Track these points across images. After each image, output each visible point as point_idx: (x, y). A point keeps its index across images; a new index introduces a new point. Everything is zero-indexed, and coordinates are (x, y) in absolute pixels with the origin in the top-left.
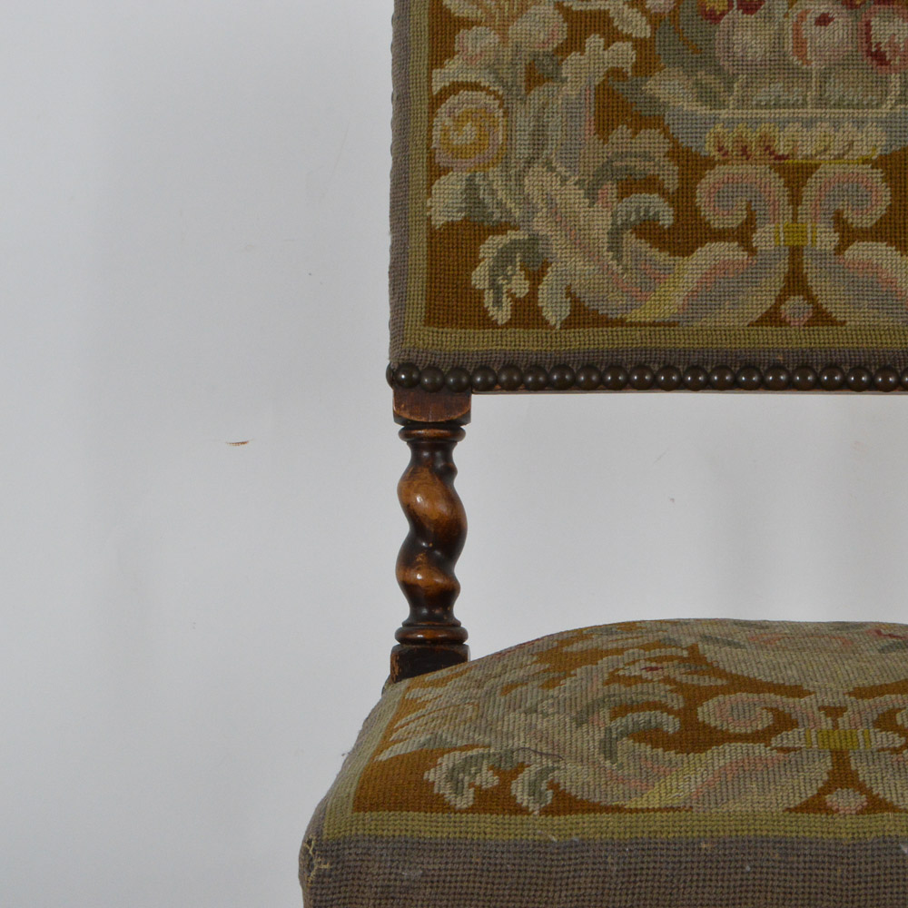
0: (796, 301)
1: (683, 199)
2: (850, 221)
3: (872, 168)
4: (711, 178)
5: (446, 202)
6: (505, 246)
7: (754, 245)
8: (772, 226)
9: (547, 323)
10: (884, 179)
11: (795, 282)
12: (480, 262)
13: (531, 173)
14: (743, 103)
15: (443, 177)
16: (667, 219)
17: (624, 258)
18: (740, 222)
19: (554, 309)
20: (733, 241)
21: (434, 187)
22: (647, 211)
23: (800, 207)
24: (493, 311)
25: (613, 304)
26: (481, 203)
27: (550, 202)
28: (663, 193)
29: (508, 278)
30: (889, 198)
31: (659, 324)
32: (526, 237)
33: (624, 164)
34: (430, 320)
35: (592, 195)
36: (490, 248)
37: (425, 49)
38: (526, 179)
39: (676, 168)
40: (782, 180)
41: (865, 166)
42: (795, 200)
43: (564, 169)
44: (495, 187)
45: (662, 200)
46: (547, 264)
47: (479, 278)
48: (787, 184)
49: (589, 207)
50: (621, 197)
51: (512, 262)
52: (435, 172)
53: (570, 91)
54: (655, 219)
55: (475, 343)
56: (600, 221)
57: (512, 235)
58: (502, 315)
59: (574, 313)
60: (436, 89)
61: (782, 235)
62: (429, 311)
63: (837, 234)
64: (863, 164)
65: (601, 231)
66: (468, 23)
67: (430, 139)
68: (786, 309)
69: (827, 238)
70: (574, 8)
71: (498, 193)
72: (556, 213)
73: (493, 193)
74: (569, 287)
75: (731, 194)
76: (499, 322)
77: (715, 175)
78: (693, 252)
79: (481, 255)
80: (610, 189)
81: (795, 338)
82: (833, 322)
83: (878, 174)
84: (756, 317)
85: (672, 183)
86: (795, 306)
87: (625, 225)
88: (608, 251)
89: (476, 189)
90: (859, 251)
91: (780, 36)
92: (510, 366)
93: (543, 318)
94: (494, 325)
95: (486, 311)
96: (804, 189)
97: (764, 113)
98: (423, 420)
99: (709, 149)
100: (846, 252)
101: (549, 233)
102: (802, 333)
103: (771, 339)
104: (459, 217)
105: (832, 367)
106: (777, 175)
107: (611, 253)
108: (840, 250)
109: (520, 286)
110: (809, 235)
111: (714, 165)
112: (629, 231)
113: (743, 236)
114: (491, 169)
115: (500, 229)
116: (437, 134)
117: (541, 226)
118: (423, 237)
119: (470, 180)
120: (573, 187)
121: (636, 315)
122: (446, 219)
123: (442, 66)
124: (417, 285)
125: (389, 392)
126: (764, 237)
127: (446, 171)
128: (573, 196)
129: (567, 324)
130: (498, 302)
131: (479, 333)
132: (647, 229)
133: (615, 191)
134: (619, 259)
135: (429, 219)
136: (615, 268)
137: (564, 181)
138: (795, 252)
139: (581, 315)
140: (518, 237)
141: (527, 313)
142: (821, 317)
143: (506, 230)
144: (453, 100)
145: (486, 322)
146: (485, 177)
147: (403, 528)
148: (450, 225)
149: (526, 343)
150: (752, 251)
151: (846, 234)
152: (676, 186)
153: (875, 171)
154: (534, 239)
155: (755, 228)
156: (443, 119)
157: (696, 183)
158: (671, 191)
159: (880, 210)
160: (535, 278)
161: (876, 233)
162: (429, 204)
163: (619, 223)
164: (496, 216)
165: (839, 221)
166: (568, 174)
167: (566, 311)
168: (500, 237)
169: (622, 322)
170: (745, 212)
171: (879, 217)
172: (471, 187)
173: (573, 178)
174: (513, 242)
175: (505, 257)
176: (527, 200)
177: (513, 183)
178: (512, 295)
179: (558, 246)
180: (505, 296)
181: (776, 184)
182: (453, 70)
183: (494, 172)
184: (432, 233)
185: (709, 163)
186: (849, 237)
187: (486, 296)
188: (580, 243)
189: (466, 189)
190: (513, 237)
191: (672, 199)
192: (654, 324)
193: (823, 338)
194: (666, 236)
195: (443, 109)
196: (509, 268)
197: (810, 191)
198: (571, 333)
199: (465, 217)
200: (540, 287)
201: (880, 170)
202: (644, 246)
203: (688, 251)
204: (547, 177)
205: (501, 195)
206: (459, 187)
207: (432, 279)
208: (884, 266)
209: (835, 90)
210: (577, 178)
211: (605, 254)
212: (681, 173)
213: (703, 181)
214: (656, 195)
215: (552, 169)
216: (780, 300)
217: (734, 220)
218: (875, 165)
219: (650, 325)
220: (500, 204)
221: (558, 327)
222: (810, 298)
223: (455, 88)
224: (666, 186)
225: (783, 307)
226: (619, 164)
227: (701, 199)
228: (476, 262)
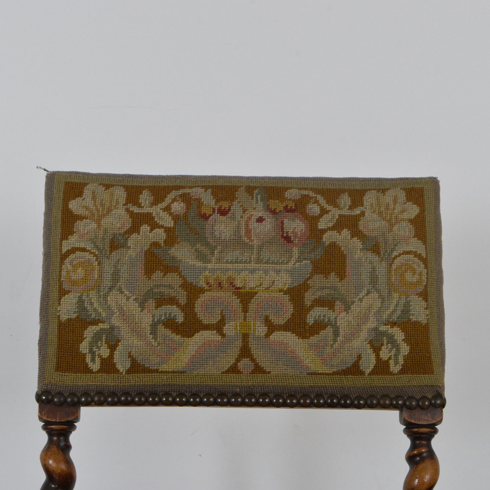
0: (245, 361)
1: (188, 309)
2: (273, 321)
3: (284, 294)
4: (203, 298)
5: (67, 309)
6: (97, 331)
7: (224, 332)
8: (234, 323)
9: (118, 371)
10: (290, 300)
11: (245, 352)
12: (84, 339)
13: (111, 294)
14: (219, 260)
15: (66, 296)
16: (180, 319)
17: (158, 338)
18: (217, 320)
19: (122, 364)
20: (214, 330)
21: (62, 300)
22: (170, 314)
23: (247, 314)
24: (90, 365)
25: (153, 361)
26: (85, 309)
27: (121, 309)
28: (178, 305)
29: (99, 348)
30: (292, 310)
31: (176, 372)
32: (108, 327)
33: (159, 290)
34: (58, 368)
35: (142, 306)
36: (90, 332)
37: (59, 230)
38: (108, 297)
39: (185, 293)
40: (239, 300)
41: (280, 293)
42: (245, 310)
43: (128, 292)
44: (93, 301)
45: (178, 309)
46: (119, 341)
47: (84, 347)
48: (241, 302)
49: (141, 312)
50: (157, 307)
51: (101, 340)
52: (63, 293)
53: (132, 253)
54: (174, 319)
55: (80, 381)
56: (146, 319)
57: (101, 326)
58: (95, 366)
59: (132, 366)
60: (64, 250)
61: (238, 327)
62: (58, 364)
63: (266, 328)
64: (279, 292)
65: (146, 325)
66: (81, 218)
67: (60, 276)
68: (241, 365)
69: (261, 330)
70: (135, 211)
71: (94, 304)
72: (124, 315)
73: (92, 304)
74: (130, 353)
75: (213, 306)
76: (94, 370)
77: (205, 296)
78: (193, 335)
79: (85, 336)
80: (151, 303)
81: (245, 380)
82: (264, 372)
83: (287, 297)
84: (226, 369)
85: (183, 301)
86: (245, 364)
87: (159, 321)
88: (150, 335)
89: (83, 302)
90: (277, 336)
91: (238, 227)
92: (100, 393)
93: (116, 369)
94: (91, 372)
95: (87, 365)
96: (250, 304)
97: (230, 266)
98: (54, 420)
99: (202, 284)
100: (271, 336)
101: (120, 325)
102: (249, 377)
103: (233, 380)
104: (74, 316)
105: (264, 395)
106: (236, 297)
107: (151, 336)
108: (267, 335)
109: (105, 352)
110: (252, 328)
111: (205, 291)
112: (161, 325)
113: (219, 327)
114: (91, 292)
115: (95, 322)
116: (64, 273)
117: (116, 321)
118: (56, 326)
119: (80, 297)
120: (133, 302)
121: (164, 367)
122: (67, 317)
123: (67, 239)
124: (52, 350)
125: (37, 405)
126: (230, 329)
127: (68, 292)
128: (133, 307)
129: (129, 372)
130: (93, 360)
131: (84, 376)
132: (170, 324)
133: (154, 304)
134: (156, 339)
135: (59, 316)
136: (153, 343)
137: (128, 298)
138: (245, 337)
139: (136, 367)
140: (104, 327)
141: (108, 366)
142: (258, 369)
143: (98, 323)
144: (72, 256)
145: (87, 370)
146: (88, 296)
147: (42, 477)
148: (69, 320)
149: (108, 381)
150: (223, 335)
151: (271, 328)
152: (185, 302)
153: (285, 296)
154: (112, 328)
155: (225, 324)
156: (67, 266)
157: (195, 301)
158: (182, 304)
159: (288, 315)
160: (113, 348)
161: (286, 327)
162: (59, 309)
163: (156, 320)
164: (93, 316)
165: (267, 321)
166: (130, 295)
167: (128, 365)
168: (95, 326)
169: (157, 371)
170: (220, 316)
171: (287, 319)
172: (81, 301)
173: (132, 297)
174: (102, 329)
175: (97, 337)
176: (109, 308)
177: (102, 299)
178: (100, 356)
179: (124, 332)
180: (97, 357)
181: (236, 302)
182: (73, 241)
183: (92, 293)
184: (60, 324)
185: (202, 291)
186: (272, 328)
187: (87, 357)
188: (136, 331)
189: (78, 302)
190: (102, 327)
191: (183, 309)
192: (173, 372)
193: (259, 380)
194: (180, 327)
195: (67, 260)
196: (99, 342)
197: (252, 306)
198: (131, 376)
199: (77, 316)
200: (115, 352)
201: (288, 296)
202: (168, 332)
203: (190, 335)
204: (120, 297)
205: (96, 305)
206: (75, 301)
207: (60, 348)
208: (290, 344)
209: (265, 255)
210: (135, 297)
211: (149, 336)
212: (188, 296)
213: (199, 299)
214: (175, 306)
215: (122, 293)
216: (238, 360)
217: (214, 320)
218: (285, 293)
219: (171, 373)
220: (95, 310)
221: (124, 373)
222: (253, 360)
223: (74, 250)
224: (180, 302)
225: (239, 364)
226: (156, 290)
227: (198, 309)
228: (82, 339)
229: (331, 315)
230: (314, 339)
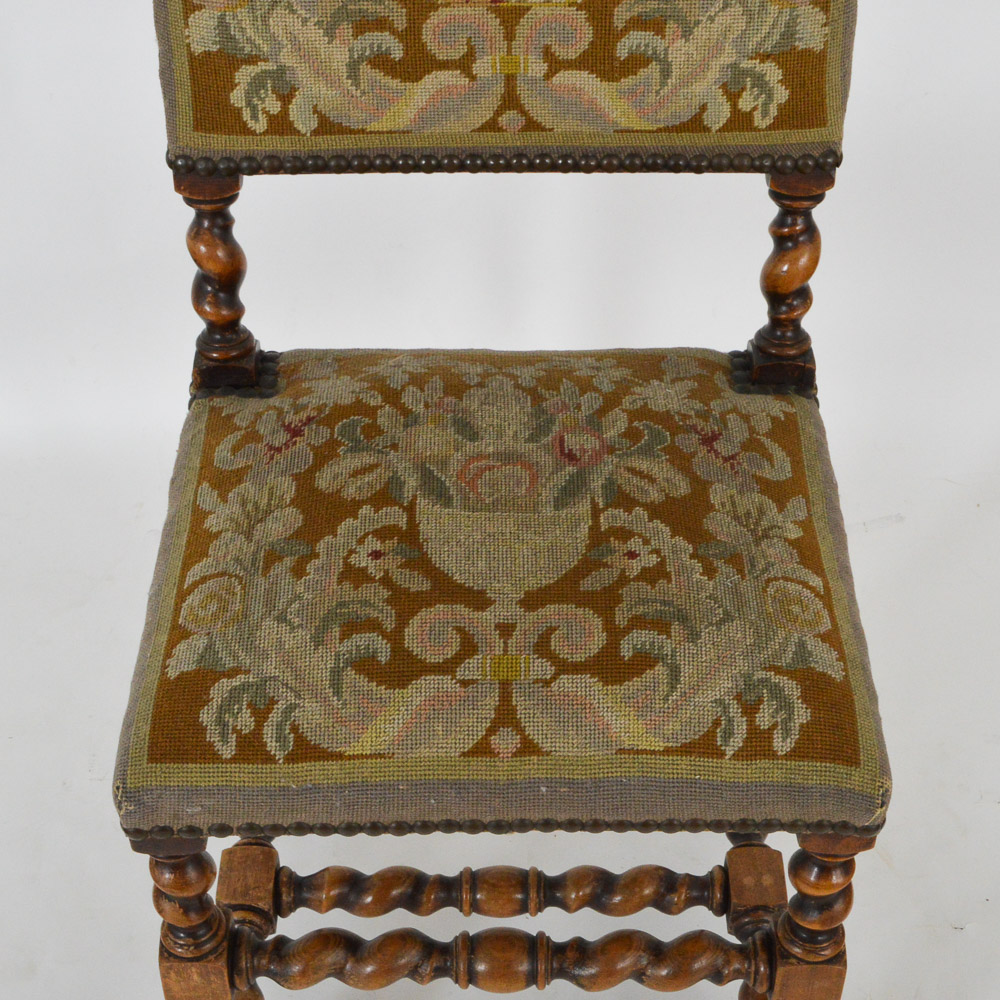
0: (511, 114)
1: (411, 35)
2: (558, 54)
3: (577, 10)
4: (435, 19)
5: (201, 33)
6: (257, 74)
7: (474, 73)
8: (490, 57)
9: (299, 132)
10: (587, 19)
11: (510, 101)
12: (236, 85)
13: (275, 15)
15: (197, 13)
16: (398, 53)
17: (362, 84)
18: (461, 54)
19: (302, 119)
20: (456, 69)
21: (190, 20)
22: (379, 47)
23: (514, 42)
24: (251, 124)
25: (355, 118)
26: (233, 38)
27: (294, 40)
28: (393, 32)
29: (263, 100)
30: (591, 36)
31: (395, 132)
32: (275, 68)
33: (357, 7)
34: (199, 125)
35: (330, 32)
36: (244, 75)
38: (271, 20)
39: (404, 10)
40: (498, 20)
41: (571, 8)
42: (510, 36)
43: (303, 12)
44: (244, 26)
45: (392, 37)
46: (294, 89)
47: (237, 97)
48: (503, 23)
49: (328, 43)
50: (355, 36)
51: (264, 87)
52: (190, 7)
54: (388, 52)
55: (238, 145)
56: (338, 55)
57: (262, 66)
58: (261, 125)
59: (321, 124)
61: (498, 64)
62: (196, 119)
63: (546, 64)
64: (569, 6)
65: (340, 64)
68: (503, 120)
69: (538, 68)
71: (247, 31)
72: (300, 49)
73: (243, 30)
74: (315, 107)
75: (453, 32)
76: (258, 132)
77: (438, 16)
78: (421, 79)
79: (237, 81)
80: (346, 29)
81: (511, 139)
82: (543, 129)
83: (582, 14)
84: (477, 126)
85: (401, 24)
86: (510, 118)
87: (361, 59)
88: (347, 79)
89: (227, 27)
90: (564, 78)
92: (271, 157)
93: (295, 129)
94: (253, 133)
95: (245, 124)
96: (518, 27)
98: (201, 198)
100: (554, 78)
101: (295, 65)
102: (517, 136)
103: (490, 140)
104: (215, 48)
106: (494, 16)
107: (350, 81)
108: (548, 76)
109: (273, 106)
110: (522, 65)
111: (438, 7)
112: (365, 63)
113: (465, 65)
114: (239, 10)
115: (252, 60)
117: (287, 58)
118: (185, 60)
119: (222, 18)
120: (313, 27)
121: (375, 126)
122: (203, 48)
124: (184, 97)
125: (170, 172)
126: (482, 67)
127: (199, 7)
128: (314, 35)
129: (315, 132)
130: (255, 117)
131: (242, 138)
132: (381, 61)
133: (351, 30)
134: (357, 85)
135: (188, 45)
136: (354, 92)
137: (305, 21)
138: (510, 79)
139: (326, 126)
140: (267, 68)
141: (280, 124)
142: (531, 125)
143: (257, 62)
145: (246, 131)
146: (234, 17)
148: (208, 54)
149: (283, 145)
150: (473, 78)
151: (553, 64)
152: (405, 25)
153: (579, 12)
154: (282, 70)
155: (475, 60)
157: (422, 23)
158: (400, 30)
159: (584, 45)
160: (286, 99)
161: (580, 63)
162: (187, 34)
163: (356, 56)
164: (248, 49)
165: (548, 54)
166: (308, 16)
167: (314, 124)
168: (252, 67)
169: (363, 131)
170: (466, 47)
171: (582, 51)
172: (222, 25)
173: (312, 19)
174: (265, 72)
175: (257, 84)
176: (274, 38)
177: (260, 23)
178: (265, 112)
179: (303, 75)
180: (260, 112)
181: (493, 23)
183: (241, 13)
184: (191, 56)
185: (433, 6)
186: (555, 65)
187: (244, 112)
188: (322, 72)
189: (218, 26)
190: (264, 68)
191: (401, 36)
192: (390, 132)
193: (534, 139)
194: (398, 66)
196: (262, 91)
197: (523, 29)
198: (320, 139)
199: (220, 49)
200: (290, 106)
201: (584, 12)
202: (379, 75)
203: (418, 79)
204: (290, 19)
205: (250, 32)
206: (213, 23)
207: (196, 97)
208: (586, 89)
210: (316, 20)
211: (345, 81)
212: (408, 14)
213: (428, 21)
214: (387, 33)
215: (293, 12)
216: (498, 113)
217: (457, 53)
218: (580, 7)
219: (387, 133)
220: (249, 40)
221: (308, 135)
222: (523, 112)
224: (396, 26)
225: (500, 119)
226: (353, 7)
227: (427, 36)
228: (233, 86)
229: (659, 44)
230: (627, 82)
